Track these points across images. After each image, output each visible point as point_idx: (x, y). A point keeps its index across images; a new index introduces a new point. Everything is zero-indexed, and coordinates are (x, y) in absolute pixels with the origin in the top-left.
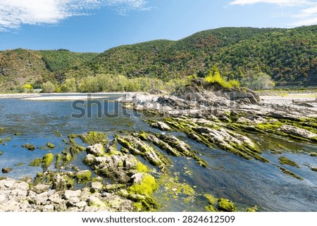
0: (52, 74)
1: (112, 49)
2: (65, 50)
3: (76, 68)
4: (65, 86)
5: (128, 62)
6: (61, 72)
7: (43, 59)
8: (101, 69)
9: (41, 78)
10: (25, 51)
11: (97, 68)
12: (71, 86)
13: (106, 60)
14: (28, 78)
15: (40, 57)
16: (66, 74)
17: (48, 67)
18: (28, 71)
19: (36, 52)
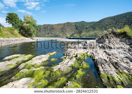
0: (78, 31)
1: (103, 19)
2: (83, 21)
3: (87, 28)
4: (81, 35)
5: (110, 25)
6: (81, 30)
7: (75, 25)
8: (97, 28)
9: (74, 32)
10: (70, 23)
11: (95, 28)
12: (84, 36)
13: (100, 24)
14: (70, 33)
15: (74, 25)
16: (83, 31)
17: (76, 28)
18: (70, 30)
19: (73, 23)
